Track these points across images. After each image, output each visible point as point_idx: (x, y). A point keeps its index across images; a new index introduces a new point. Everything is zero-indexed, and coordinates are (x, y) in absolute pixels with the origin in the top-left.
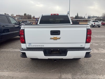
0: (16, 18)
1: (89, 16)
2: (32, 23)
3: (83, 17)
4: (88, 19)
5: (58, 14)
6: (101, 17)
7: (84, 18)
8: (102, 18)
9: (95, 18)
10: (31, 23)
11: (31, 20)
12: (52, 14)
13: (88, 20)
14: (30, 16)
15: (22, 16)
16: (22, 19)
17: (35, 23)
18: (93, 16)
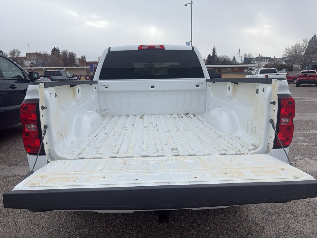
0: (27, 63)
1: (247, 56)
2: (75, 78)
3: (231, 59)
4: (244, 64)
5: (162, 47)
6: (282, 59)
7: (234, 61)
8: (284, 63)
9: (265, 63)
10: (74, 76)
11: (75, 67)
12: (141, 46)
13: (246, 68)
14: (72, 55)
15: (46, 55)
16: (44, 65)
17: (86, 76)
18: (258, 56)
